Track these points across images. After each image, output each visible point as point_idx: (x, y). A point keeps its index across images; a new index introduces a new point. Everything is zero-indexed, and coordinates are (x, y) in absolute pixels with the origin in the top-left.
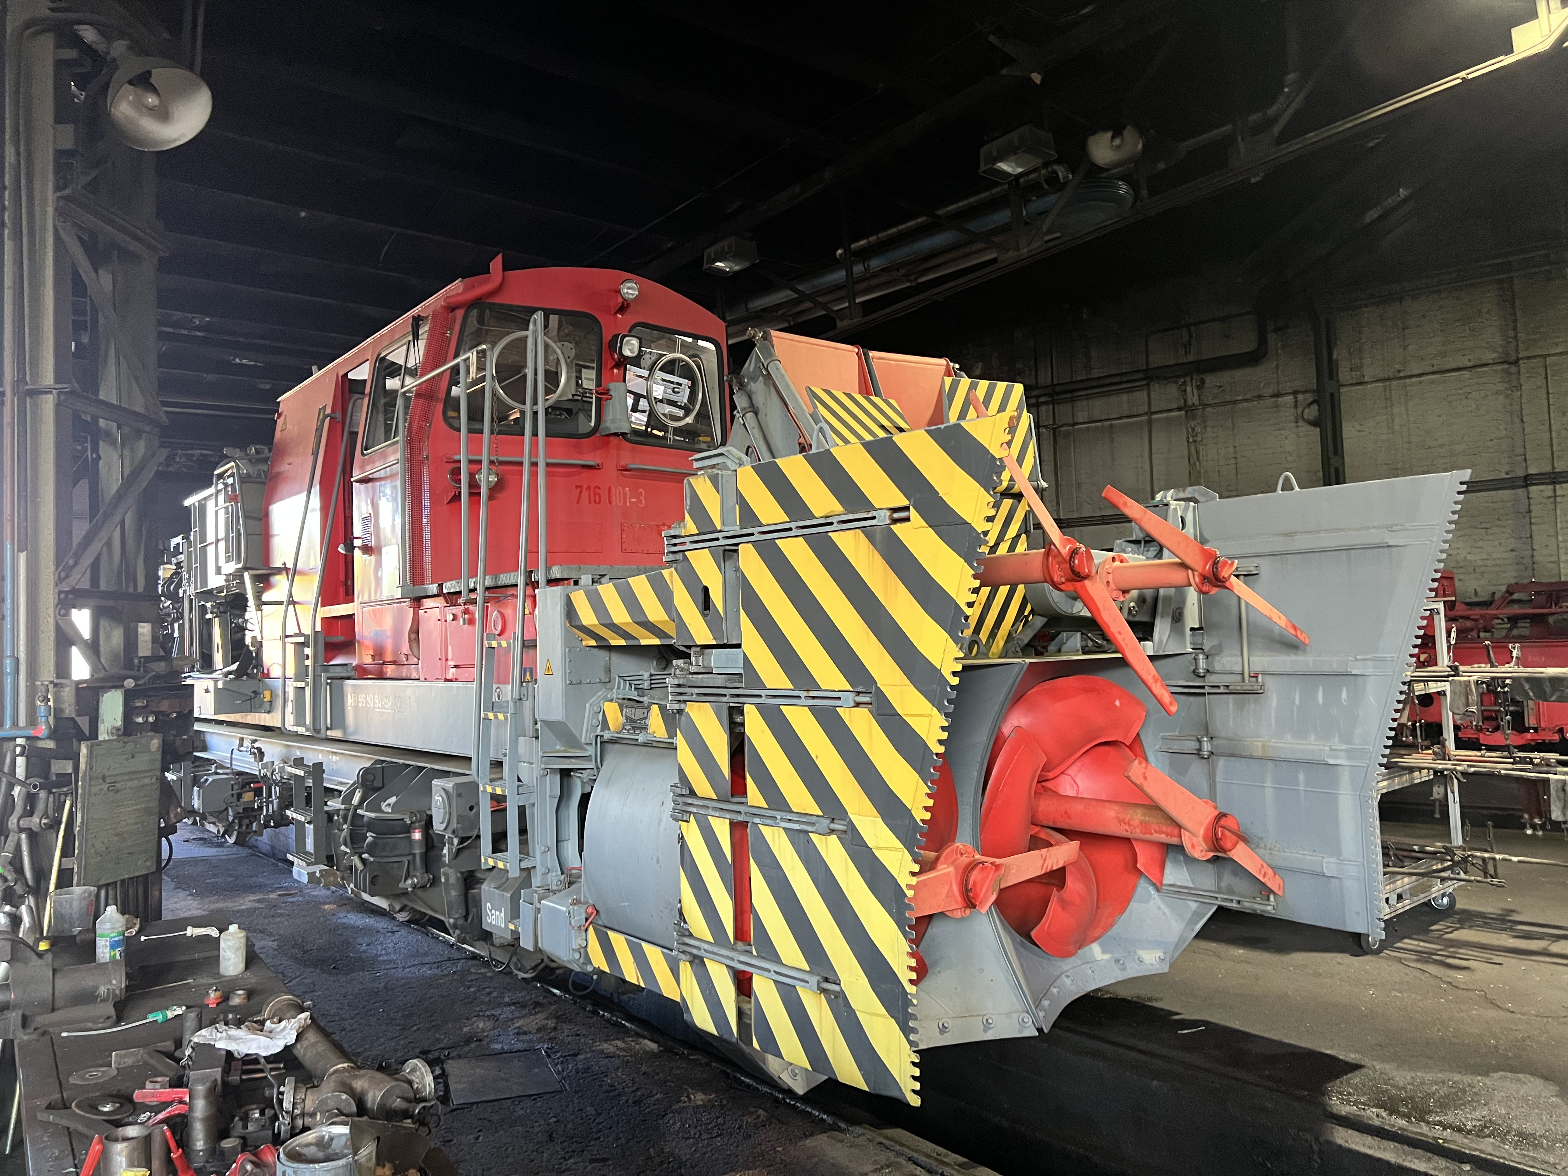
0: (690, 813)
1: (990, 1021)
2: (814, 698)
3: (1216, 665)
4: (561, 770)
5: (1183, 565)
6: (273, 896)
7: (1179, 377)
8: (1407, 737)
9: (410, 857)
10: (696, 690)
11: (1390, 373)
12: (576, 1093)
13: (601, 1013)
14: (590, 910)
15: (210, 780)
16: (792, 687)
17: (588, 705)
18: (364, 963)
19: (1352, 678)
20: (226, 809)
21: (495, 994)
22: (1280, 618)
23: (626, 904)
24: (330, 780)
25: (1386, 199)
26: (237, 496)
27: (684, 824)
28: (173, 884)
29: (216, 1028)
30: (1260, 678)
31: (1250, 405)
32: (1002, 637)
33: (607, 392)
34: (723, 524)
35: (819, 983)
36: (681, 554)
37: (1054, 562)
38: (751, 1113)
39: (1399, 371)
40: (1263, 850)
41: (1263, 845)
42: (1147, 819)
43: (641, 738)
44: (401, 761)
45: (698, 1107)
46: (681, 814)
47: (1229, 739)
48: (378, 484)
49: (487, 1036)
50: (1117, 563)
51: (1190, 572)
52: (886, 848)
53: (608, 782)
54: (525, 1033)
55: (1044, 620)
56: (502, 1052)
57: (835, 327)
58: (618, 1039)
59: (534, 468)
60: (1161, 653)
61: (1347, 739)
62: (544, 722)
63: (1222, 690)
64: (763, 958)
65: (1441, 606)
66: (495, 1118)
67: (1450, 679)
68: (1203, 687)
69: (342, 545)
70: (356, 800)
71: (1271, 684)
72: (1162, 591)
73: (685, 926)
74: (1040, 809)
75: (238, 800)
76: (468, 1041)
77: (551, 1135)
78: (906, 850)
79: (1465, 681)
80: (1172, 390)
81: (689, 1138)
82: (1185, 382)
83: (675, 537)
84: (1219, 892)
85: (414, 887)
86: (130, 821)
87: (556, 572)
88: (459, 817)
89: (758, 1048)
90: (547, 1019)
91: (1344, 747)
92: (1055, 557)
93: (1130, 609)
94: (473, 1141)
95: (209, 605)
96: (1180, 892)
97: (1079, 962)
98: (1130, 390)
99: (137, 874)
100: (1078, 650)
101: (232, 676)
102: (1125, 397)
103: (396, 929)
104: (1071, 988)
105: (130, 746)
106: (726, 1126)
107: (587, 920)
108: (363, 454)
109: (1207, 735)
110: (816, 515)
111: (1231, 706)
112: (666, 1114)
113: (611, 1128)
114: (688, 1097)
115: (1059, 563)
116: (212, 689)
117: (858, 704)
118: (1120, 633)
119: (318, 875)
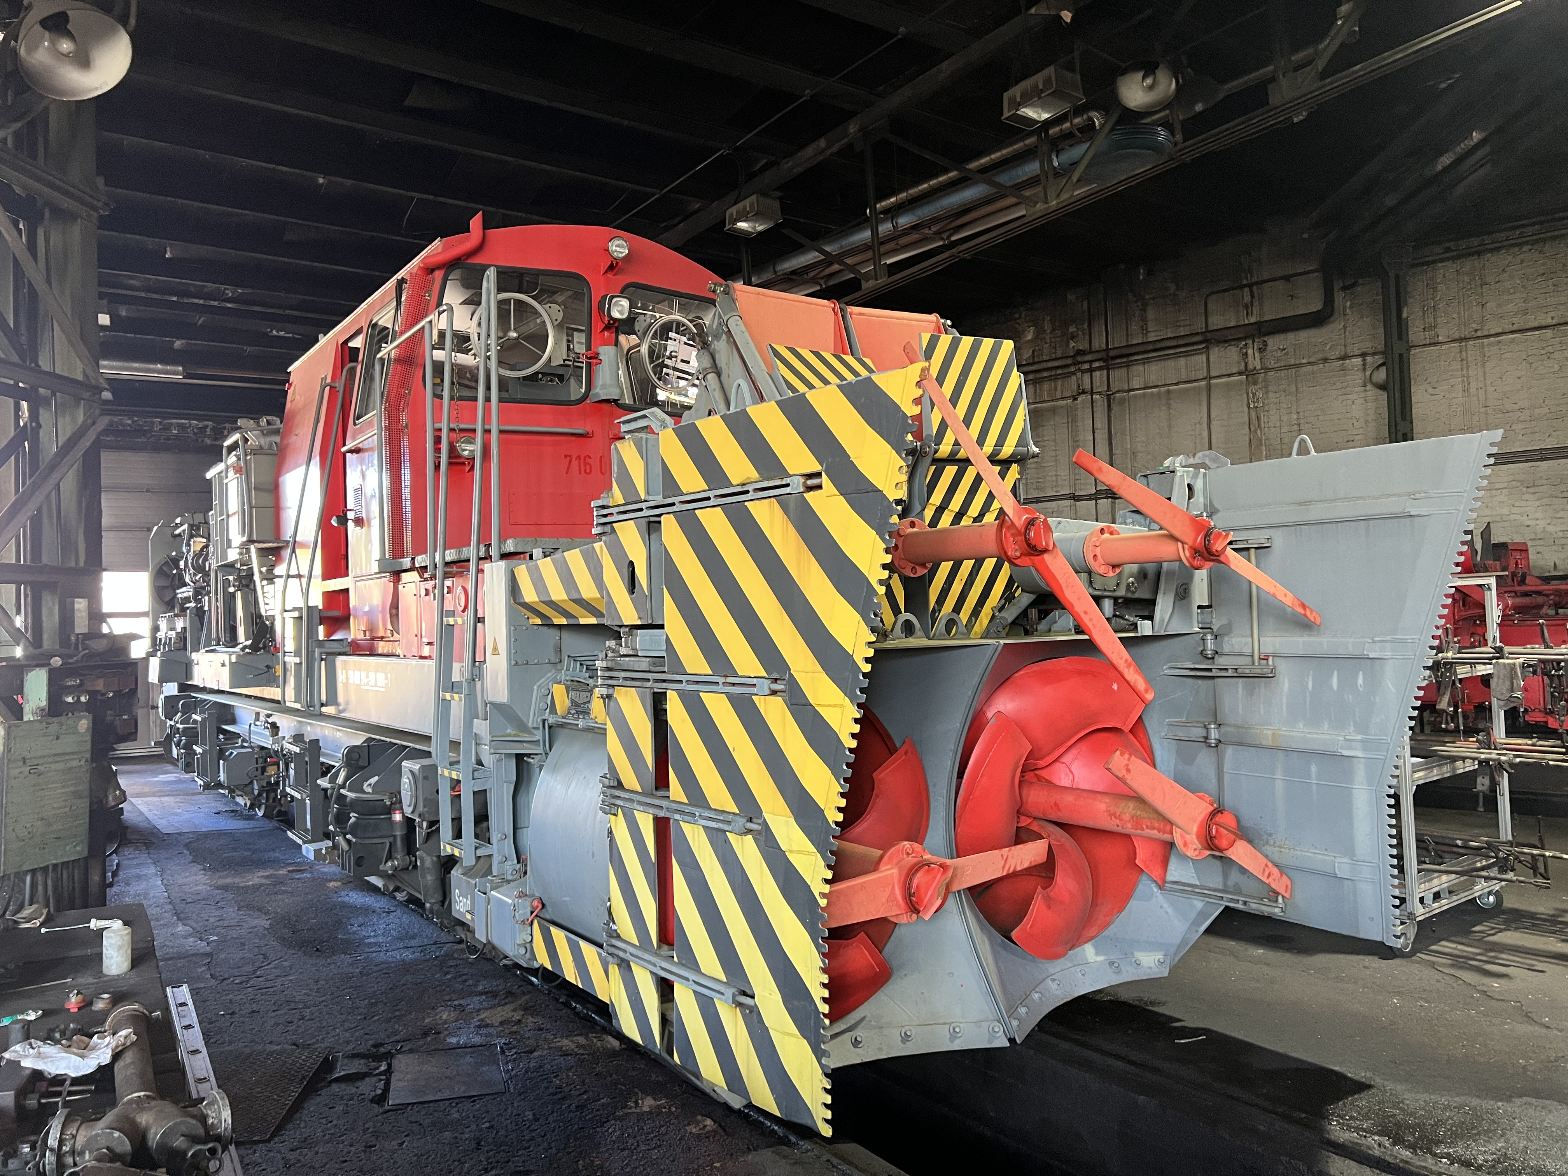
0: (618, 806)
1: (957, 1030)
2: (734, 684)
3: (1224, 646)
4: (517, 755)
5: (1172, 537)
6: (283, 872)
7: (1239, 339)
8: (1447, 723)
9: (391, 839)
10: (623, 674)
11: (1466, 332)
12: (520, 1095)
13: (574, 1005)
14: (536, 903)
15: (235, 753)
16: (711, 673)
17: (535, 687)
18: (350, 946)
19: (1369, 661)
20: (251, 782)
21: (470, 982)
22: (1285, 595)
23: (567, 899)
24: (326, 755)
25: (1459, 144)
26: (241, 468)
27: (613, 817)
28: (191, 857)
29: (30, 1044)
30: (1270, 659)
31: (1315, 368)
32: (987, 615)
33: (596, 356)
34: (648, 493)
35: (734, 996)
36: (609, 526)
37: (1008, 535)
38: (697, 1123)
39: (1476, 331)
40: (1272, 848)
41: (1272, 842)
42: (1139, 812)
43: (581, 724)
44: (388, 740)
45: (643, 1113)
46: (609, 808)
47: (1237, 727)
48: (367, 454)
49: (446, 1029)
50: (1106, 535)
51: (1180, 544)
52: (799, 852)
53: (554, 769)
54: (487, 1026)
55: (1032, 597)
56: (458, 1047)
57: (860, 289)
58: (581, 1035)
59: (486, 436)
60: (1162, 633)
61: (1362, 728)
62: (492, 703)
63: (1230, 673)
64: (683, 965)
65: (1492, 581)
66: (427, 1122)
67: (1494, 661)
68: (1210, 670)
69: (335, 518)
70: (340, 780)
71: (1282, 667)
72: (1165, 565)
73: (614, 927)
74: (1030, 800)
75: (263, 774)
76: (425, 1035)
77: (479, 1144)
78: (818, 855)
79: (1509, 664)
80: (1233, 352)
81: (623, 1150)
82: (1246, 344)
83: (603, 507)
84: (1224, 891)
85: (395, 869)
86: (55, 805)
87: (510, 546)
88: (425, 800)
89: (678, 1062)
90: (515, 1010)
91: (1359, 737)
92: (1008, 528)
93: (1128, 584)
94: (396, 1147)
95: (231, 578)
96: (1185, 889)
97: (1069, 965)
98: (1187, 354)
99: (65, 860)
100: (1070, 630)
101: (247, 650)
102: (1182, 361)
103: (393, 909)
104: (1056, 992)
105: (54, 728)
106: (667, 1137)
107: (532, 913)
108: (355, 424)
109: (1215, 723)
110: (734, 483)
111: (1240, 690)
112: (608, 1121)
113: (545, 1136)
114: (636, 1103)
115: (1013, 535)
116: (227, 663)
117: (774, 693)
118: (1086, 613)
119: (323, 852)
